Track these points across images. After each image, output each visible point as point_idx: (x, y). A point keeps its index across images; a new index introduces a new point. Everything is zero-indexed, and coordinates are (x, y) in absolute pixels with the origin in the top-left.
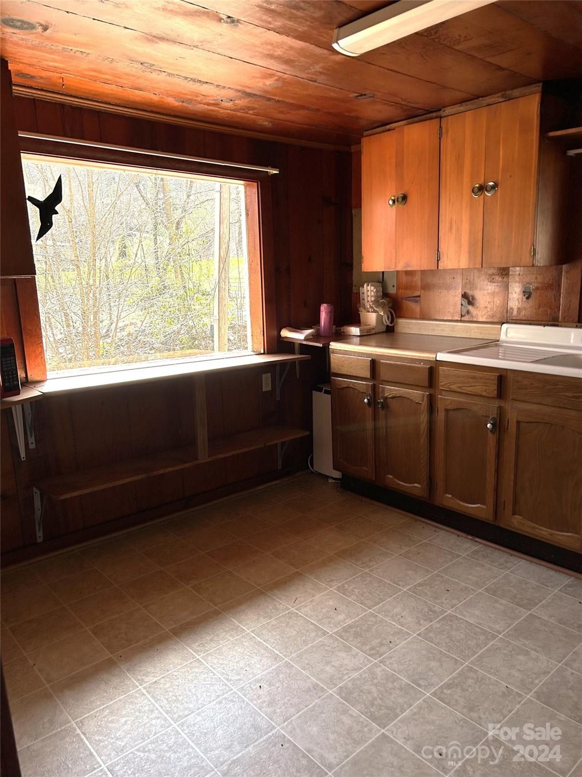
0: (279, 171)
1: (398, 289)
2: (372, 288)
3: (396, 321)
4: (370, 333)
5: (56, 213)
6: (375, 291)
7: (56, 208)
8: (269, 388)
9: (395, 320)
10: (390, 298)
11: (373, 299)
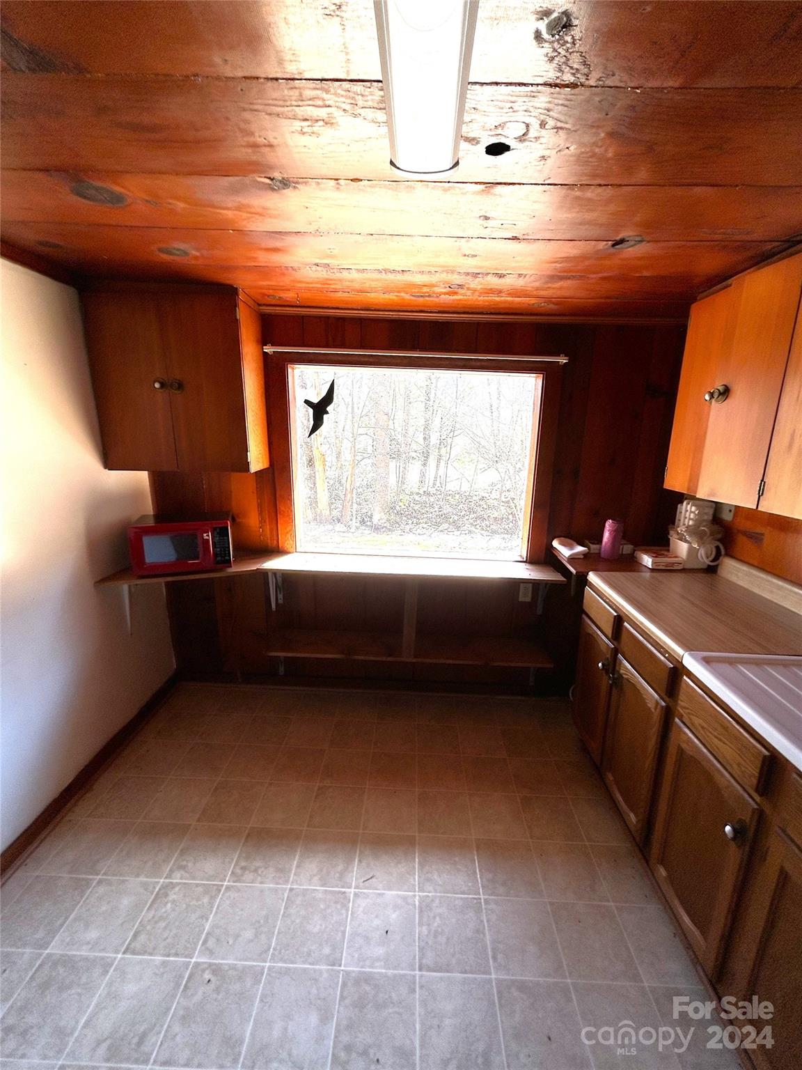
0: (569, 360)
1: (735, 516)
2: (693, 509)
3: (722, 561)
4: (671, 568)
5: (327, 413)
6: (697, 512)
7: (328, 409)
8: (528, 599)
9: (721, 558)
10: (721, 526)
11: (691, 523)
